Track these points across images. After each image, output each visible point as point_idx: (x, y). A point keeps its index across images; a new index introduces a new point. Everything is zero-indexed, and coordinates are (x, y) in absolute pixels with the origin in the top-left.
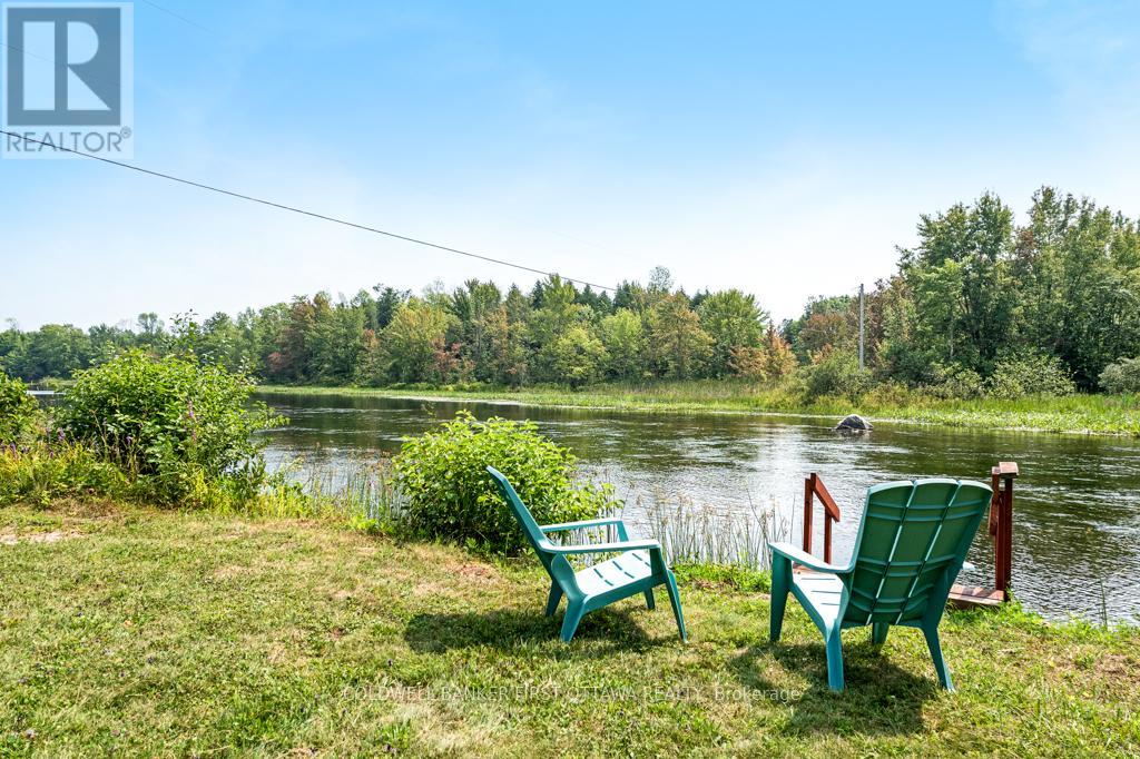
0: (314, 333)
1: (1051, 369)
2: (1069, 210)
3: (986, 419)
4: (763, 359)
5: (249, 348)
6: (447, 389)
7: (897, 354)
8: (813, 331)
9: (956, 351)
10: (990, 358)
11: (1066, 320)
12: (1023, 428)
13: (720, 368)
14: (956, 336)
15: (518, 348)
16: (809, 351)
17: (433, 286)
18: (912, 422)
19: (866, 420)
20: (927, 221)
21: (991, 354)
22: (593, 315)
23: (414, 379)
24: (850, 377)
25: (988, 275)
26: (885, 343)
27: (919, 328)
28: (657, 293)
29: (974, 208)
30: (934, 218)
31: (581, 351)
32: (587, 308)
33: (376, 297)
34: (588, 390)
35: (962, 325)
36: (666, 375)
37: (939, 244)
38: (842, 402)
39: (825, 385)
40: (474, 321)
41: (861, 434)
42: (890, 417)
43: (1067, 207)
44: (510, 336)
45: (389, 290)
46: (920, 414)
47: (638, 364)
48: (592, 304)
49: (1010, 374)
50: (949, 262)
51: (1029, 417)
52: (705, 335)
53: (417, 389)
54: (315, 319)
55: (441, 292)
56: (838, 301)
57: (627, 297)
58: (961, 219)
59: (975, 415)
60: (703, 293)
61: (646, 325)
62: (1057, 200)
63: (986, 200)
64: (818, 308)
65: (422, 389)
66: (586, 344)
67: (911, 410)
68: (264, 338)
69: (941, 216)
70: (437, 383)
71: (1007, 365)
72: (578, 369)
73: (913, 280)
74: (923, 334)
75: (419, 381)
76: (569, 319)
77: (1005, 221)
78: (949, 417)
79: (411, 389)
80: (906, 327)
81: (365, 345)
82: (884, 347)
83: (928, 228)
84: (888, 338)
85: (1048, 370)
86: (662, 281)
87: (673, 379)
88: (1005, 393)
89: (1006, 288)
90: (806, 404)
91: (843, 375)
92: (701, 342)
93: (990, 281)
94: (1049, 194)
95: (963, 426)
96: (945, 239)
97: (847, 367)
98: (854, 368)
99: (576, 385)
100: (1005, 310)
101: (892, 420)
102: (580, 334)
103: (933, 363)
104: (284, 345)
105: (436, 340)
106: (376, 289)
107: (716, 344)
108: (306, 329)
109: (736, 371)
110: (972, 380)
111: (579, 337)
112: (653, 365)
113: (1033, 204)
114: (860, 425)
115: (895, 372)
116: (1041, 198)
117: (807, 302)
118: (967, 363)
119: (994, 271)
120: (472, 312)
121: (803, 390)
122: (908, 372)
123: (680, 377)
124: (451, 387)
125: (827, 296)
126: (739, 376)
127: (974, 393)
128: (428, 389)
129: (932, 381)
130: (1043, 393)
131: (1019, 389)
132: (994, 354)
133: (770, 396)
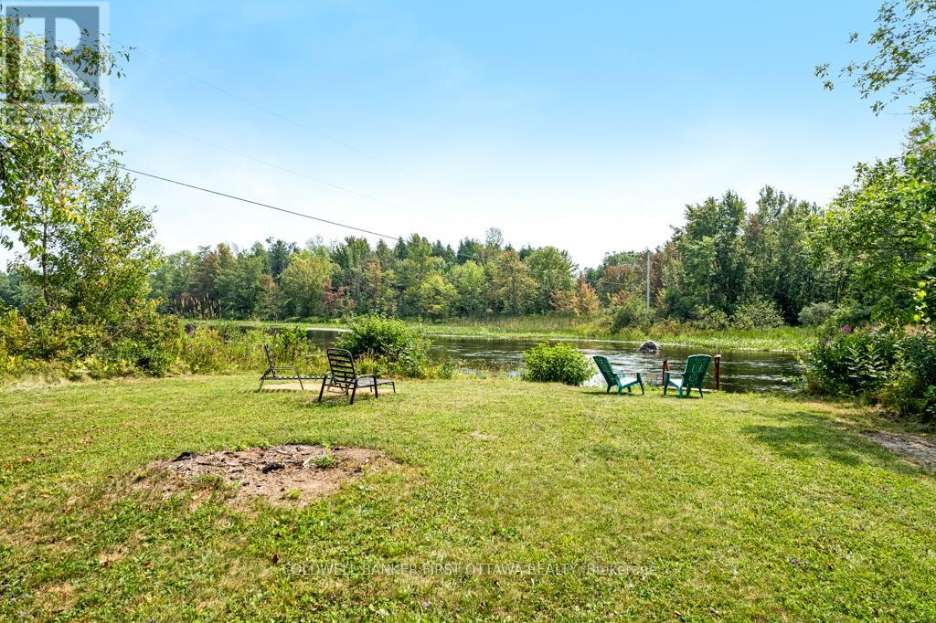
0: (223, 277)
1: (770, 309)
2: (781, 203)
3: (728, 343)
4: (575, 300)
5: (162, 288)
6: (335, 322)
7: (672, 299)
8: (610, 278)
9: (711, 297)
10: (733, 302)
11: (781, 276)
12: (749, 348)
13: (542, 306)
14: (711, 287)
15: (389, 290)
16: (608, 294)
17: (315, 240)
18: (683, 345)
19: (657, 344)
20: (690, 209)
21: (733, 300)
22: (445, 265)
23: (306, 314)
24: (641, 315)
25: (731, 247)
26: (664, 291)
27: (686, 281)
28: (493, 248)
29: (721, 201)
30: (695, 207)
31: (438, 292)
32: (440, 260)
33: (267, 247)
34: (445, 323)
35: (715, 279)
36: (503, 312)
37: (698, 224)
38: (637, 332)
39: (625, 320)
40: (353, 269)
41: (655, 352)
42: (669, 342)
43: (780, 200)
44: (383, 281)
45: (279, 243)
46: (688, 340)
47: (481, 303)
48: (443, 256)
49: (745, 314)
50: (706, 238)
51: (753, 342)
52: (531, 281)
53: (310, 322)
54: (222, 265)
55: (321, 244)
56: (627, 256)
57: (468, 251)
58: (712, 209)
59: (722, 341)
60: (526, 248)
61: (487, 273)
62: (774, 196)
63: (729, 196)
64: (612, 261)
65: (315, 323)
66: (442, 287)
67: (682, 337)
68: (175, 280)
69: (699, 206)
70: (327, 317)
71: (744, 307)
72: (438, 306)
73: (682, 249)
74: (689, 284)
75: (312, 315)
76: (428, 268)
77: (741, 210)
78: (706, 342)
79: (305, 322)
80: (677, 279)
81: (265, 287)
82: (663, 293)
83: (691, 213)
84: (665, 287)
85: (768, 310)
86: (496, 238)
87: (508, 315)
88: (742, 326)
89: (742, 255)
90: (614, 333)
91: (637, 314)
92: (529, 287)
93: (733, 250)
94: (770, 191)
95: (714, 347)
96: (703, 222)
97: (639, 308)
98: (643, 308)
99: (435, 318)
100: (742, 269)
101: (670, 344)
102: (437, 280)
103: (696, 306)
104: (194, 286)
105: (326, 284)
106: (268, 241)
107: (539, 288)
108: (214, 273)
109: (554, 308)
110: (721, 317)
111: (437, 281)
112: (492, 304)
113: (760, 197)
114: (653, 347)
115: (671, 311)
116: (765, 193)
117: (603, 256)
118: (719, 306)
119: (735, 244)
120: (351, 262)
121: (610, 324)
122: (679, 311)
123: (513, 313)
124: (337, 320)
125: (618, 252)
126: (558, 312)
127: (722, 326)
128: (320, 322)
129: (696, 318)
130: (765, 326)
131: (751, 323)
132: (736, 299)
133: (587, 328)
